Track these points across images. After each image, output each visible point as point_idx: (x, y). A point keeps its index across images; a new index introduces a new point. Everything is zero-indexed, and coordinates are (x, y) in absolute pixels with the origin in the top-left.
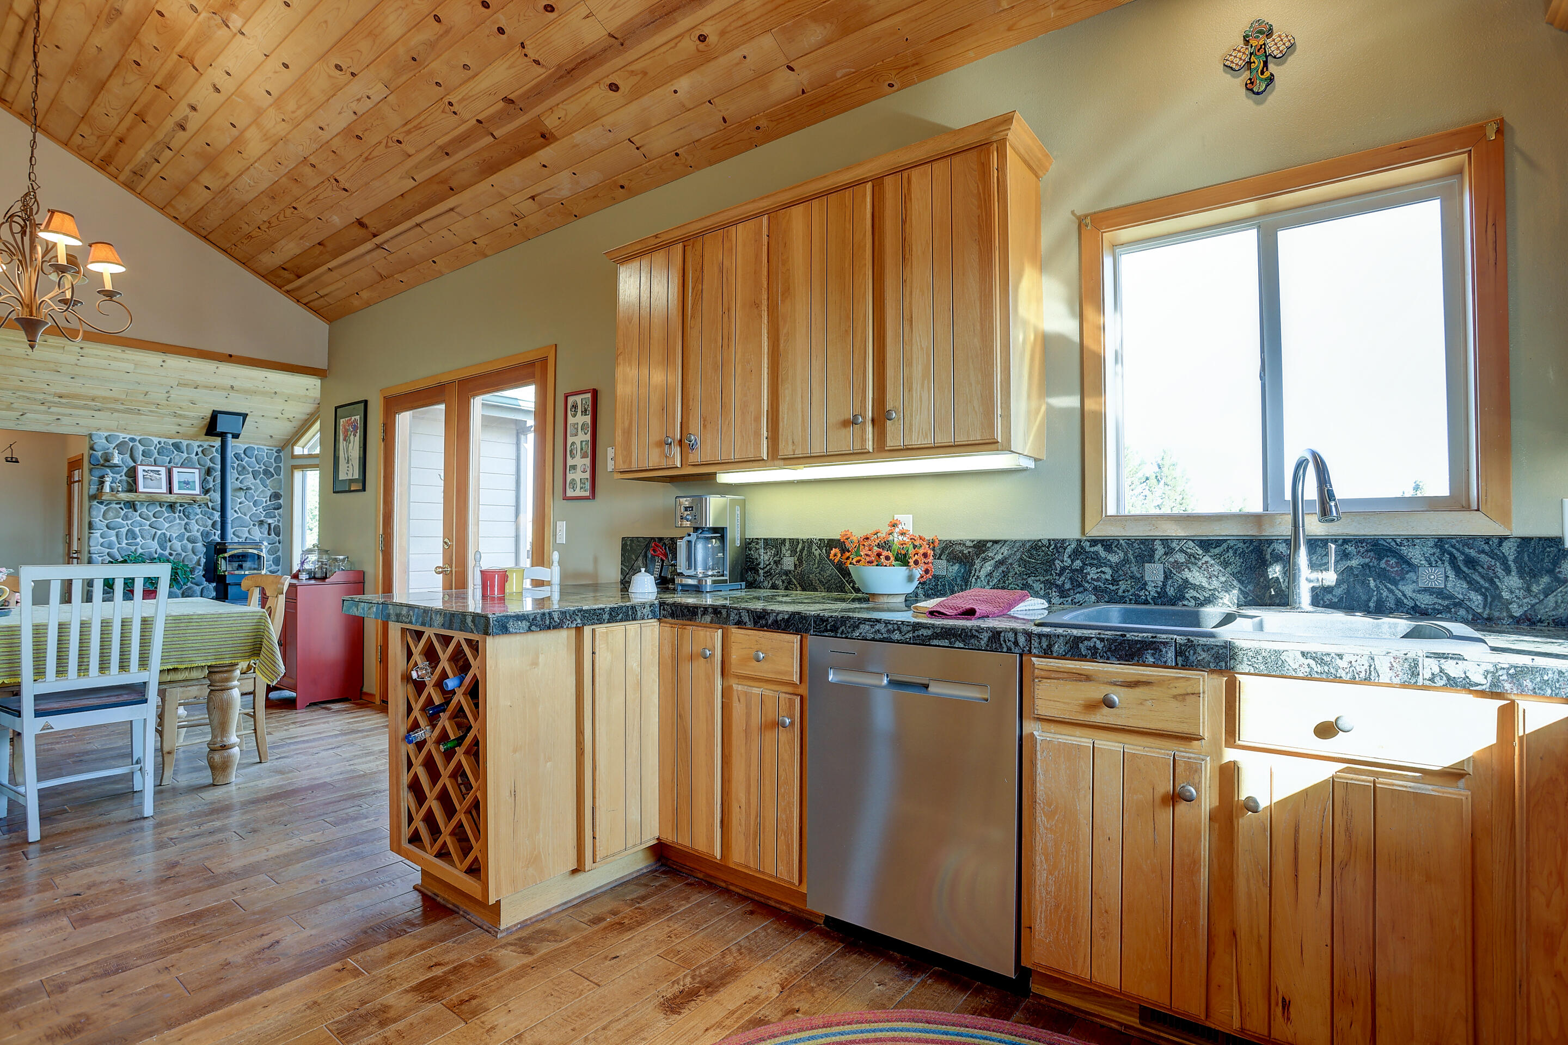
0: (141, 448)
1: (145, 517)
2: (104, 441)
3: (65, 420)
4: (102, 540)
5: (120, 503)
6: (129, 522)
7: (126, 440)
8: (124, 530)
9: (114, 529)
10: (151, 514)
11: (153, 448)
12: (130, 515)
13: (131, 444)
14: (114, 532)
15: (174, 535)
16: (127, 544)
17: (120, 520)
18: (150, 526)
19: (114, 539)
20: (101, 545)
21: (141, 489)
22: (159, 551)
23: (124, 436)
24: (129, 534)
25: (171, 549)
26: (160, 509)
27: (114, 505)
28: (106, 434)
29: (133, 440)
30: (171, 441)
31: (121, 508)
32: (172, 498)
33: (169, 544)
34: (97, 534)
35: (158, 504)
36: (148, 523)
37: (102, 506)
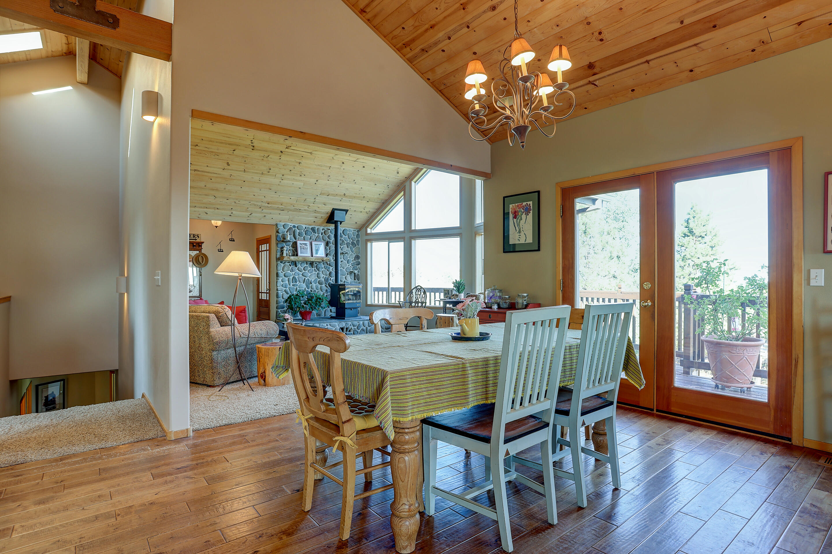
0: (298, 231)
1: (300, 270)
2: (282, 227)
3: (268, 216)
4: (282, 283)
5: (289, 262)
6: (294, 273)
7: (292, 227)
8: (291, 277)
9: (287, 277)
10: (302, 268)
11: (303, 231)
12: (294, 269)
13: (294, 229)
14: (287, 279)
15: (313, 280)
16: (292, 285)
17: (289, 272)
18: (302, 275)
19: (287, 282)
20: (282, 286)
21: (299, 254)
22: (306, 289)
23: (291, 224)
24: (294, 280)
25: (311, 288)
26: (306, 265)
27: (287, 264)
28: (283, 224)
29: (294, 226)
30: (311, 227)
31: (290, 265)
32: (312, 259)
33: (311, 285)
34: (280, 279)
35: (305, 262)
36: (301, 273)
37: (282, 264)
